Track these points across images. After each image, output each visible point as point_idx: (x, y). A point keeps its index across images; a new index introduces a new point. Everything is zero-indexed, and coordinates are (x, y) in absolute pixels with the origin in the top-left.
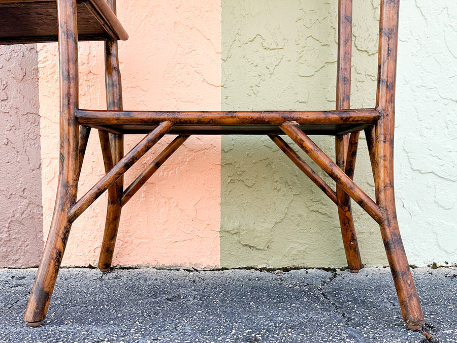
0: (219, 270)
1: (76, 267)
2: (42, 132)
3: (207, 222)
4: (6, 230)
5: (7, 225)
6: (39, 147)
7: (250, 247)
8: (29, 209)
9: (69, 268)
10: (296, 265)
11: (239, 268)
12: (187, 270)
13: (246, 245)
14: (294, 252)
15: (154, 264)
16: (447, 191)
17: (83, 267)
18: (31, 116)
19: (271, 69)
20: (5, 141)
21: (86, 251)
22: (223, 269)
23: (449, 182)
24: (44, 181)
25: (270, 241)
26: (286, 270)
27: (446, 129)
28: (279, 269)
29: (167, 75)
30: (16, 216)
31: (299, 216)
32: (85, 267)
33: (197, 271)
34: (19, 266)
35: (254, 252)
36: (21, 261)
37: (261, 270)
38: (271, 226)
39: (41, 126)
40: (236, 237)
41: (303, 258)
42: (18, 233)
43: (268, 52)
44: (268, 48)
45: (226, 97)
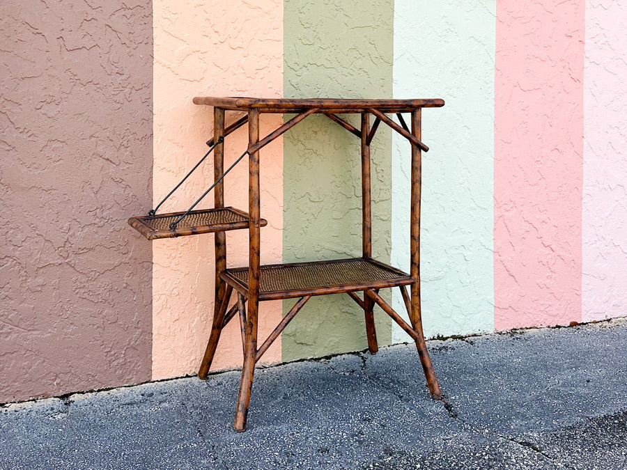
0: (281, 365)
1: (177, 378)
2: (154, 275)
4: (122, 356)
5: (124, 352)
7: (302, 344)
8: (142, 337)
9: (172, 379)
10: (333, 353)
11: (295, 361)
12: (260, 368)
13: (299, 343)
14: (332, 344)
15: (234, 367)
17: (182, 378)
18: (146, 264)
19: (316, 215)
20: (124, 285)
21: (184, 364)
22: (284, 364)
25: (316, 338)
26: (328, 358)
28: (322, 358)
30: (131, 344)
31: (335, 317)
32: (184, 377)
33: (266, 368)
34: (131, 384)
35: (305, 347)
36: (133, 379)
37: (310, 360)
38: (316, 327)
39: (153, 271)
40: (293, 338)
41: (338, 348)
42: (132, 357)
43: (313, 203)
44: (313, 202)
45: (286, 237)
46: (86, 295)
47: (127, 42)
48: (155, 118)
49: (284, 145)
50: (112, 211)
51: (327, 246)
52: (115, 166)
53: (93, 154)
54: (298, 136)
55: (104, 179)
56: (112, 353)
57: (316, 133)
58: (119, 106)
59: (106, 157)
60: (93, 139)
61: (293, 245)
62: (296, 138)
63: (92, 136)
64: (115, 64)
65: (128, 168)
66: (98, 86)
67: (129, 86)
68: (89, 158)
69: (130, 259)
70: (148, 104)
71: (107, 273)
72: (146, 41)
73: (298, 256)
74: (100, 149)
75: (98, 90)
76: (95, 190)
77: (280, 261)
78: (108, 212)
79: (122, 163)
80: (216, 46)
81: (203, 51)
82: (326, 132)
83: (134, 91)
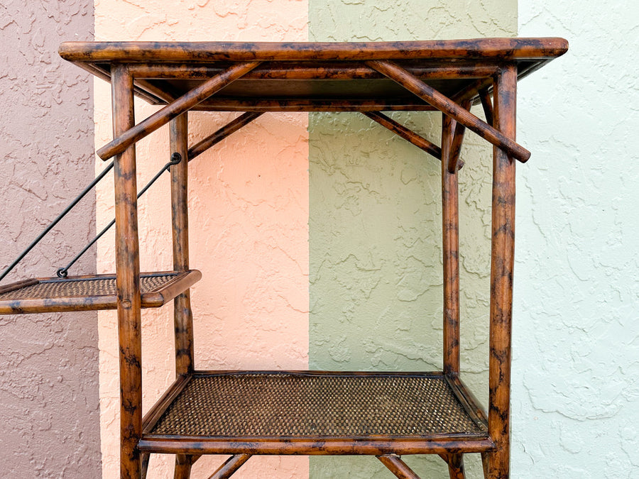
2: (101, 368)
3: (294, 472)
5: (62, 473)
6: (98, 385)
8: (86, 456)
16: (574, 432)
18: (88, 350)
19: (367, 292)
20: (59, 378)
23: (575, 423)
24: (103, 424)
27: (572, 362)
29: (246, 301)
30: (72, 464)
39: (100, 362)
43: (364, 273)
44: (363, 270)
45: (316, 325)
46: (6, 386)
47: (56, 14)
48: (96, 128)
49: (310, 176)
50: (38, 268)
51: (390, 344)
52: (40, 201)
53: (10, 183)
54: (335, 160)
55: (26, 220)
56: (46, 472)
57: (367, 155)
58: (44, 111)
59: (28, 188)
60: (10, 161)
61: (328, 338)
62: (331, 162)
63: (8, 156)
64: (39, 49)
65: (59, 205)
66: (16, 82)
67: (59, 81)
68: (5, 188)
69: (66, 340)
70: (85, 107)
71: (34, 358)
72: (83, 11)
73: (335, 358)
74: (19, 175)
75: (16, 88)
76: (14, 235)
77: (303, 365)
78: (32, 269)
79: (51, 197)
80: (193, 12)
81: (171, 21)
82: (385, 153)
83: (65, 88)
